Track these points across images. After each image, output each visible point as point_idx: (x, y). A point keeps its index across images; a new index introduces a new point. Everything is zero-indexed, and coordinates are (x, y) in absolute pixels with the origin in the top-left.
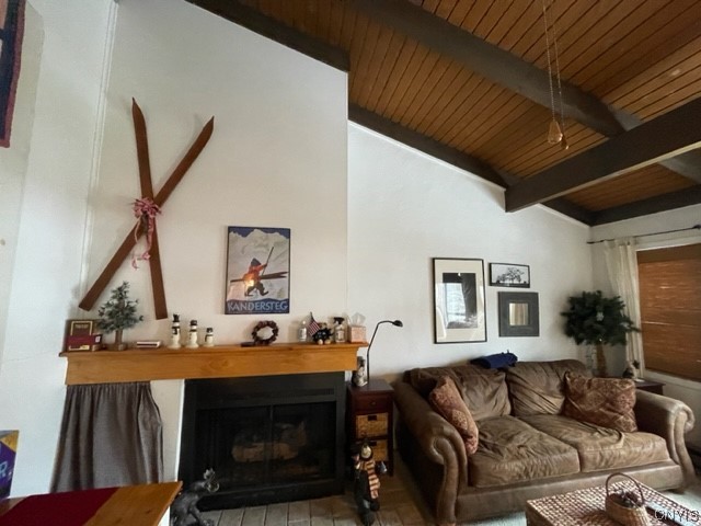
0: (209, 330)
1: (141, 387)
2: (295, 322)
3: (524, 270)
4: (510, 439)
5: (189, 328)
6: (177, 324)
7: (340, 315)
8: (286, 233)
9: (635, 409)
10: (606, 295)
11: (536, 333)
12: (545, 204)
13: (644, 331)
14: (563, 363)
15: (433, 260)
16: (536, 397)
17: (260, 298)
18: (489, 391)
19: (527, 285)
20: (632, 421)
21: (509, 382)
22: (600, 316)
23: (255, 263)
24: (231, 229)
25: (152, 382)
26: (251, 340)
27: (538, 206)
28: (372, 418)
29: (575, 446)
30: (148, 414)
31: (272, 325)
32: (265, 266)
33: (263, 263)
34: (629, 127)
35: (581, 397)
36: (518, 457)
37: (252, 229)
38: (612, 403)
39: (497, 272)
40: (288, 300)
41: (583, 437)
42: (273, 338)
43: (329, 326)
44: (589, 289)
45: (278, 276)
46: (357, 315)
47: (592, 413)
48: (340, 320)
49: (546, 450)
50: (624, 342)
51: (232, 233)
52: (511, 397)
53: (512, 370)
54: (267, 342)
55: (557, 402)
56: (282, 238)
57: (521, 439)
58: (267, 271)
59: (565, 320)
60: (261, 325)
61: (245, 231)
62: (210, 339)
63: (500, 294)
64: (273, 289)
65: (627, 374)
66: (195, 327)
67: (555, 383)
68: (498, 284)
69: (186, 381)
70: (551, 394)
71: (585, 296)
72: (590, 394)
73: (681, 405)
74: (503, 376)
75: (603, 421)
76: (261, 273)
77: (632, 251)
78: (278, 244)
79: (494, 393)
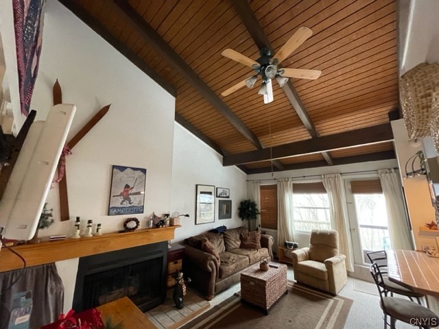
0: (99, 225)
1: (48, 267)
2: (146, 218)
3: (227, 190)
4: (229, 258)
5: (87, 225)
6: (79, 223)
7: (167, 213)
8: (144, 171)
9: (261, 241)
10: (251, 201)
11: (230, 217)
12: (237, 166)
13: (262, 214)
14: (239, 228)
15: (197, 185)
16: (233, 242)
17: (129, 205)
18: (218, 243)
19: (228, 197)
20: (260, 245)
21: (224, 238)
22: (250, 209)
23: (127, 186)
24: (114, 167)
25: (56, 263)
26: (123, 229)
27: (234, 166)
28: (176, 263)
29: (248, 255)
30: (54, 284)
31: (136, 220)
32: (132, 188)
33: (131, 187)
34: (263, 148)
35: (246, 240)
36: (233, 263)
37: (126, 168)
38: (254, 240)
39: (220, 191)
40: (143, 207)
41: (249, 253)
42: (137, 227)
43: (163, 219)
44: (246, 199)
45: (138, 193)
46: (175, 212)
47: (249, 245)
48: (168, 215)
49: (240, 259)
50: (256, 218)
51: (115, 170)
52: (225, 244)
53: (226, 233)
54: (134, 229)
55: (239, 243)
56: (142, 173)
57: (232, 258)
58: (134, 191)
59: (238, 211)
60: (129, 220)
61: (122, 169)
62: (100, 230)
63: (220, 201)
64: (135, 201)
65: (257, 230)
66: (91, 224)
67: (238, 236)
68: (219, 197)
69: (80, 259)
70: (237, 240)
71: (246, 201)
72: (249, 238)
73: (271, 237)
74: (222, 236)
75: (252, 247)
76: (130, 192)
77: (259, 185)
78: (140, 177)
79: (220, 243)
